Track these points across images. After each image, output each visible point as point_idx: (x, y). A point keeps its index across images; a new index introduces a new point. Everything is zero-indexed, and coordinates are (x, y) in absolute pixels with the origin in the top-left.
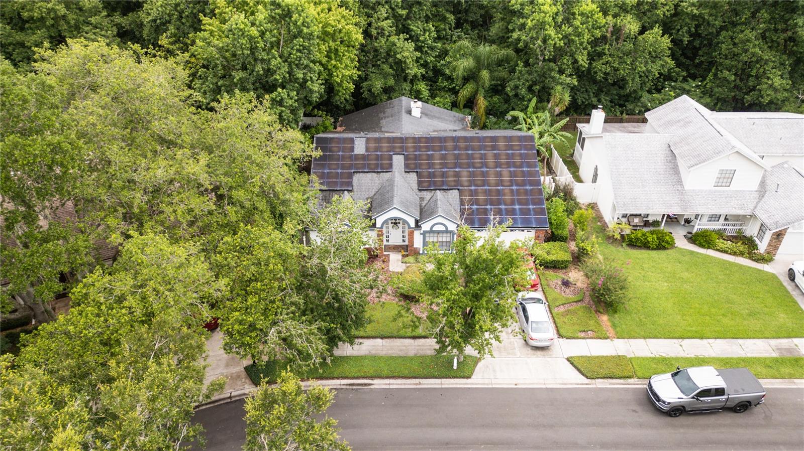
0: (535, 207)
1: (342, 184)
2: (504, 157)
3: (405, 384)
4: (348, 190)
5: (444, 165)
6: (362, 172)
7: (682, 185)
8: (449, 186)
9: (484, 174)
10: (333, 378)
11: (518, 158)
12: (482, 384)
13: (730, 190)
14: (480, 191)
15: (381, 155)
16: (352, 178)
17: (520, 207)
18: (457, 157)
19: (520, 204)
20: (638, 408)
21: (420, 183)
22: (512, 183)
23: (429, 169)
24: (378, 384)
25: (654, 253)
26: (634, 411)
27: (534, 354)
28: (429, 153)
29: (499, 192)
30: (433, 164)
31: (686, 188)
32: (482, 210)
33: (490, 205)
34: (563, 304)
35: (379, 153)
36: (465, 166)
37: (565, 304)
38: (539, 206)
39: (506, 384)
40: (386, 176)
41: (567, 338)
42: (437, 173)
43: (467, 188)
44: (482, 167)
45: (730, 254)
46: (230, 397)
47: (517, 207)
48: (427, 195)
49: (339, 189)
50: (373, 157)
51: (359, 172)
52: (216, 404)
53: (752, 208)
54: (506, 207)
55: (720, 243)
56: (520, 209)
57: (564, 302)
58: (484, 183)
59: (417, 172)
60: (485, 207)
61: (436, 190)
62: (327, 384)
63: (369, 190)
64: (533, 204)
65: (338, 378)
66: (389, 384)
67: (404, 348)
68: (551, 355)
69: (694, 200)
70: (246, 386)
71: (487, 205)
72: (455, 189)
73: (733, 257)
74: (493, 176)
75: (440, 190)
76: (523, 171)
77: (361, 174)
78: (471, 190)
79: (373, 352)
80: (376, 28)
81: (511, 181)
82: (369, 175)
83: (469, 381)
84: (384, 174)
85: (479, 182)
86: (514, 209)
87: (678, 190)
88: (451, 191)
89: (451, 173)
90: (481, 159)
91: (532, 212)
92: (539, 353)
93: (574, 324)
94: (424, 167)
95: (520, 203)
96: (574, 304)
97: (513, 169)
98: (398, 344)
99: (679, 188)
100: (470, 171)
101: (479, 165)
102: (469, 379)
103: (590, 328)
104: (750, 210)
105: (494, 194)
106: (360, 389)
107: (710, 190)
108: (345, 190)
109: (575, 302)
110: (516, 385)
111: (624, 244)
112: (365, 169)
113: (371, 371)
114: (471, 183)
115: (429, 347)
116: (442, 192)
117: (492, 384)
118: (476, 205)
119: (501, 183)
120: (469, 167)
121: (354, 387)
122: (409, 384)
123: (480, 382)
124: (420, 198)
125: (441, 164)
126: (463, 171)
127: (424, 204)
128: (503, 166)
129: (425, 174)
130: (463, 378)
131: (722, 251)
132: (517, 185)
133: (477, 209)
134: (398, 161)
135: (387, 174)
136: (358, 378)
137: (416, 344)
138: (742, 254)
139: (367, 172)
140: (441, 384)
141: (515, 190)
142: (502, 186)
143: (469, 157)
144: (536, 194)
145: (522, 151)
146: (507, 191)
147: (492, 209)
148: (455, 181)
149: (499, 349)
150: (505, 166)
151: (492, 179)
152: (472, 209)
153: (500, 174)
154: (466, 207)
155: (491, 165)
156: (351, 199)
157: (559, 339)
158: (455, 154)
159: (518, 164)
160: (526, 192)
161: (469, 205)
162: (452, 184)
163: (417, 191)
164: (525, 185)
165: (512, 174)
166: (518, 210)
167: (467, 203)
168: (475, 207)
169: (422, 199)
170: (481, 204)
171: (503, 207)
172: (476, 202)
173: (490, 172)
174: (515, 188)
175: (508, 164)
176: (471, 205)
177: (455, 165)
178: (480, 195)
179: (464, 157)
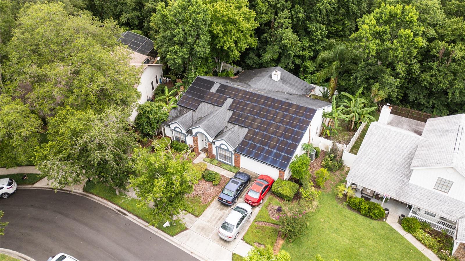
0: (285, 155)
1: (193, 105)
2: (288, 118)
3: (141, 223)
4: (193, 110)
5: (250, 112)
6: (207, 102)
7: (409, 179)
8: (245, 125)
9: (269, 125)
10: (114, 204)
11: (297, 121)
12: (175, 243)
13: (447, 197)
14: (260, 133)
15: (222, 96)
16: (199, 104)
18: (261, 109)
19: (278, 150)
21: (231, 118)
22: (282, 135)
23: (241, 111)
24: (130, 217)
25: (361, 219)
27: (218, 241)
28: (247, 102)
29: (270, 138)
30: (245, 109)
31: (411, 181)
32: (253, 145)
33: (260, 144)
34: (263, 221)
35: (221, 94)
36: (261, 116)
37: (265, 222)
38: (287, 155)
39: (187, 250)
41: (246, 242)
42: (243, 115)
43: (254, 129)
44: (270, 120)
45: (423, 244)
46: (70, 191)
47: (275, 151)
48: (230, 126)
49: (189, 108)
50: (217, 96)
51: (205, 102)
52: (63, 191)
53: (459, 217)
54: (268, 148)
55: (420, 233)
56: (276, 153)
57: (265, 220)
58: (266, 130)
59: (234, 111)
60: (256, 144)
61: (237, 125)
62: (110, 205)
63: (203, 113)
64: (285, 153)
65: (116, 205)
66: (134, 219)
68: (227, 247)
69: (411, 192)
70: (80, 189)
71: (258, 143)
72: (247, 128)
73: (423, 247)
74: (274, 127)
75: (239, 125)
76: (294, 130)
77: (206, 103)
78: (255, 131)
80: (278, 23)
82: (209, 105)
83: (171, 238)
84: (217, 107)
85: (263, 129)
86: (272, 152)
87: (403, 181)
88: (244, 128)
89: (251, 118)
90: (274, 115)
91: (281, 158)
92: (222, 242)
93: (256, 236)
94: (239, 110)
96: (272, 224)
97: (289, 127)
99: (405, 180)
100: (262, 120)
101: (269, 118)
102: (171, 237)
103: (264, 243)
104: (455, 218)
105: (267, 138)
106: (120, 214)
107: (430, 191)
108: (192, 109)
109: (273, 224)
110: (191, 253)
111: (344, 203)
112: (209, 101)
113: (131, 209)
114: (258, 127)
116: (239, 127)
117: (180, 246)
118: (252, 141)
119: (275, 133)
120: (264, 118)
121: (119, 213)
122: (142, 224)
123: (176, 242)
125: (249, 111)
126: (259, 119)
127: (225, 130)
128: (284, 123)
129: (237, 114)
130: (169, 234)
131: (417, 239)
132: (284, 138)
133: (251, 144)
134: (229, 101)
135: (218, 107)
136: (124, 209)
138: (431, 248)
139: (209, 103)
140: (157, 232)
142: (275, 135)
143: (268, 111)
144: (292, 148)
145: (302, 118)
146: (275, 139)
147: (259, 147)
148: (250, 123)
149: (203, 229)
150: (285, 124)
151: (272, 129)
152: (248, 143)
153: (278, 128)
154: (246, 140)
155: (277, 120)
156: (192, 115)
157: (241, 240)
158: (261, 107)
159: (294, 125)
160: (286, 144)
161: (248, 140)
162: (248, 124)
163: (226, 122)
164: (289, 139)
165: (286, 130)
166: (274, 153)
167: (248, 138)
168: (251, 142)
169: (226, 127)
170: (255, 142)
171: (266, 148)
172: (253, 140)
173: (274, 125)
174: (281, 139)
175: (288, 123)
176: (250, 140)
177: (257, 114)
178: (258, 136)
179: (265, 111)
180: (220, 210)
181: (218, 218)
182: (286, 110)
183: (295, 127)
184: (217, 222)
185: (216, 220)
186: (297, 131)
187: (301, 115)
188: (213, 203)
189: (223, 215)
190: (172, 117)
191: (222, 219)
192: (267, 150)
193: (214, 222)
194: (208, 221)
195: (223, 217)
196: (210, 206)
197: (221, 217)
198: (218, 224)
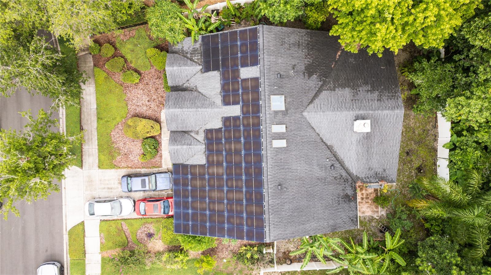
0: (190, 226)
1: (208, 62)
2: (239, 208)
4: (202, 68)
5: (229, 153)
8: (209, 156)
9: (220, 188)
11: (238, 221)
14: (204, 182)
15: (239, 94)
16: (213, 70)
17: (190, 214)
18: (238, 165)
20: (49, 253)
21: (212, 131)
22: (212, 211)
23: (225, 138)
26: (47, 251)
28: (242, 139)
29: (203, 198)
30: (230, 143)
32: (187, 182)
33: (191, 190)
34: (128, 229)
35: (240, 91)
36: (228, 172)
38: (191, 229)
40: (218, 100)
41: (100, 225)
42: (220, 146)
43: (206, 172)
44: (227, 186)
47: (190, 211)
48: (201, 137)
49: (203, 60)
50: (236, 87)
54: (190, 202)
56: (188, 213)
57: (130, 230)
58: (212, 187)
59: (223, 128)
60: (190, 185)
61: (205, 145)
63: (204, 87)
64: (192, 225)
67: (90, 122)
71: (191, 186)
72: (206, 161)
74: (219, 195)
76: (224, 223)
77: (219, 78)
78: (204, 175)
79: (85, 104)
81: (214, 210)
82: (218, 85)
85: (212, 183)
86: (188, 209)
88: (204, 157)
89: (220, 158)
90: (236, 187)
91: (185, 223)
93: (108, 232)
94: (227, 134)
95: (193, 214)
97: (226, 215)
98: (93, 118)
100: (223, 175)
101: (230, 184)
103: (106, 242)
105: (201, 194)
110: (64, 188)
112: (224, 81)
114: (212, 175)
115: (90, 138)
116: (204, 150)
119: (212, 201)
120: (227, 175)
124: (198, 131)
125: (230, 149)
126: (223, 170)
127: (192, 134)
128: (229, 206)
129: (220, 135)
132: (210, 215)
133: (188, 179)
134: (235, 110)
135: (221, 101)
137: (93, 130)
139: (221, 83)
141: (205, 212)
142: (209, 203)
143: (238, 176)
144: (201, 230)
145: (245, 227)
146: (204, 205)
147: (188, 190)
148: (213, 161)
149: (90, 181)
150: (229, 208)
151: (215, 194)
152: (188, 174)
153: (220, 201)
154: (189, 170)
155: (230, 195)
156: (195, 72)
157: (99, 220)
158: (241, 163)
159: (232, 220)
160: (203, 221)
161: (191, 172)
162: (211, 159)
163: (204, 128)
164: (210, 222)
165: (221, 213)
166: (187, 211)
167: (193, 171)
168: (190, 177)
169: (197, 133)
170: (192, 182)
171: (190, 199)
172: (194, 178)
173: (222, 193)
174: (208, 212)
175: (230, 211)
176: (191, 174)
177: (229, 162)
178: (201, 182)
179: (238, 171)
180: (118, 182)
181: (109, 186)
182: (249, 200)
183: (229, 222)
184: (104, 188)
185: (106, 186)
186: (224, 228)
187: (249, 223)
188: (122, 170)
189: (114, 189)
190: (183, 47)
191: (110, 190)
192: (188, 202)
193: (103, 186)
194: (101, 180)
195: (112, 190)
196: (117, 170)
197: (112, 189)
198: (104, 190)
